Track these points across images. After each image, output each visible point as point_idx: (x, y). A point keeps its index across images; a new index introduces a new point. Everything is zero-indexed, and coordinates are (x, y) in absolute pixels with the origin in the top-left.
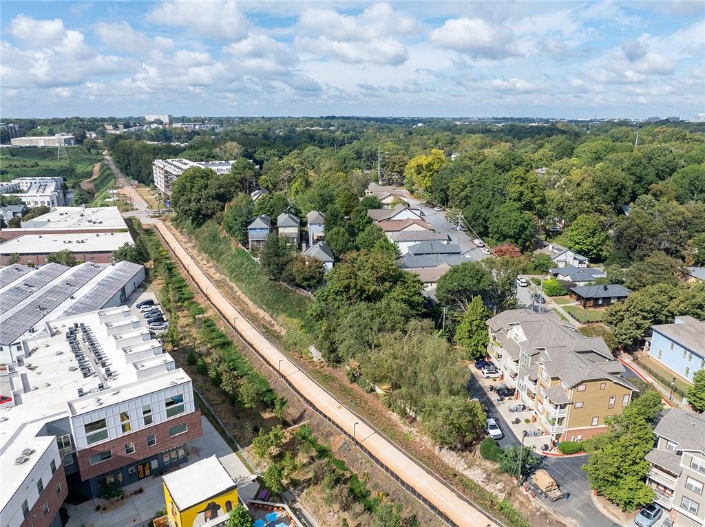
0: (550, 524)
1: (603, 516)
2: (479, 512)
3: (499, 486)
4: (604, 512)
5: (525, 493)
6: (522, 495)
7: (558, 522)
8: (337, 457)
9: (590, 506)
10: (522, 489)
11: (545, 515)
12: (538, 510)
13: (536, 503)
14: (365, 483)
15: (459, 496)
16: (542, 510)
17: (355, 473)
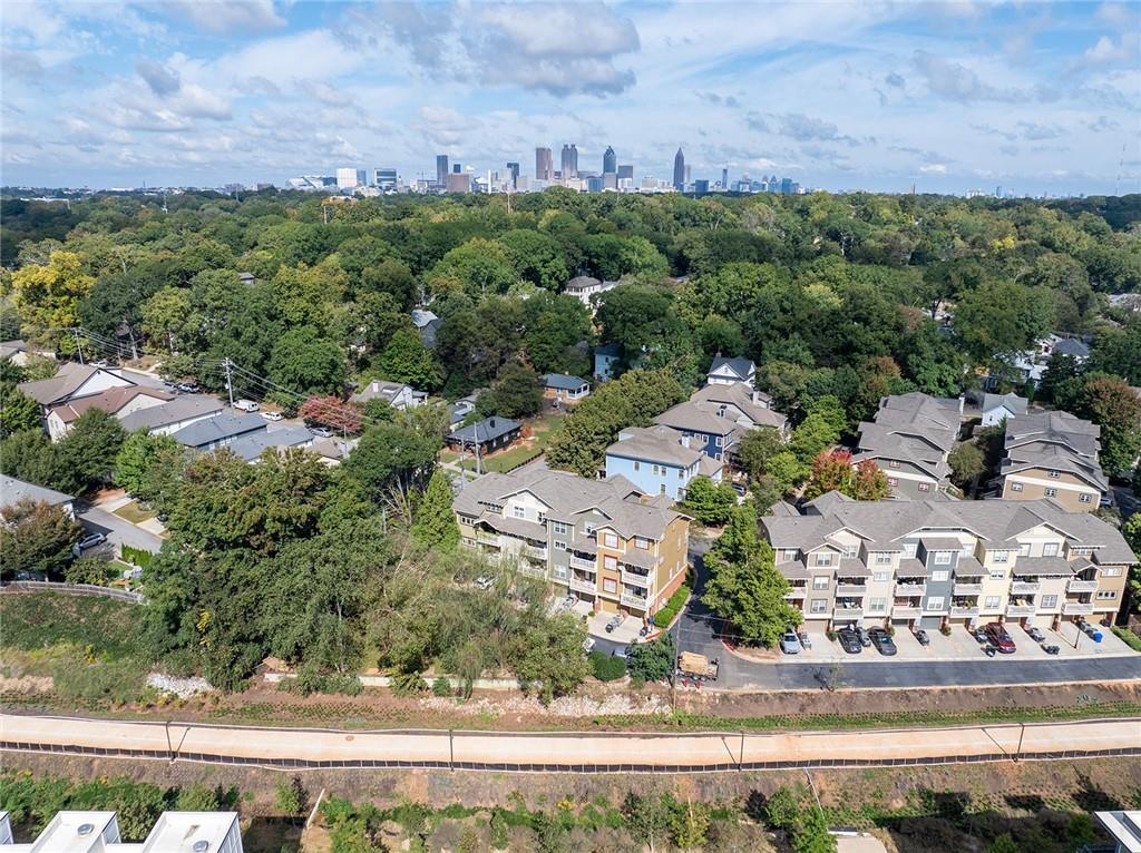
0: (737, 702)
1: (761, 664)
2: (681, 739)
3: (655, 700)
4: (757, 660)
5: (686, 689)
6: (686, 693)
7: (743, 696)
8: (438, 806)
9: (742, 664)
10: (679, 687)
11: (725, 697)
12: (714, 697)
13: (707, 691)
14: (522, 806)
15: (644, 737)
16: (718, 695)
17: (492, 805)
